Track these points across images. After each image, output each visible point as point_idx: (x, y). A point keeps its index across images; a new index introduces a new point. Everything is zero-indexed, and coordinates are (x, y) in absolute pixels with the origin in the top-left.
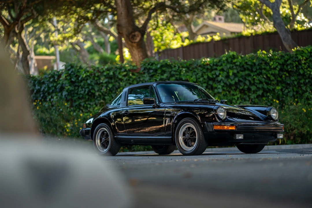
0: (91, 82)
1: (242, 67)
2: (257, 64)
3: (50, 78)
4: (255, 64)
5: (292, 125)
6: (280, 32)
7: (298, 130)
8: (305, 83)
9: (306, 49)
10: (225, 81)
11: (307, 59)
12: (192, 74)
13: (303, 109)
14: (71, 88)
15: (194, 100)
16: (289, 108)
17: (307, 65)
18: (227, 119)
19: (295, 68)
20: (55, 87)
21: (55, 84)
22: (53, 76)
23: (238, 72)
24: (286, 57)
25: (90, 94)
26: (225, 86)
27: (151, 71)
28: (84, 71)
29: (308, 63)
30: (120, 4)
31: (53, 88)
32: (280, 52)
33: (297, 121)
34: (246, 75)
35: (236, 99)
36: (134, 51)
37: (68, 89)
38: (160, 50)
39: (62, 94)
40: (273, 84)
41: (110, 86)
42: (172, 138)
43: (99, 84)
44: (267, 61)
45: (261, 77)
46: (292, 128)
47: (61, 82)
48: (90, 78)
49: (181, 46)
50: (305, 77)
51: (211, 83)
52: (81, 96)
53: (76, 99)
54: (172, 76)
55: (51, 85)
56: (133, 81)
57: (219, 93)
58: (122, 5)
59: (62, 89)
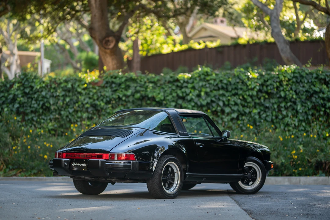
0: (46, 94)
1: (217, 86)
2: (233, 83)
3: (2, 87)
4: (230, 82)
6: (278, 42)
8: (286, 107)
9: (290, 69)
10: (196, 100)
11: (289, 80)
12: (160, 91)
13: (279, 137)
14: (23, 100)
16: (264, 135)
17: (290, 87)
19: (275, 90)
20: (6, 98)
21: (6, 94)
22: (5, 85)
23: (211, 91)
24: (267, 77)
25: (44, 107)
26: (196, 106)
27: (114, 85)
28: (40, 81)
29: (291, 85)
30: (94, 5)
31: (4, 99)
32: (260, 70)
34: (220, 95)
36: (107, 58)
37: (20, 101)
38: (149, 54)
39: (13, 106)
40: (250, 106)
41: (68, 99)
43: (56, 97)
44: (245, 81)
47: (13, 92)
48: (46, 89)
49: (171, 51)
50: (286, 100)
51: (180, 102)
52: (34, 109)
53: (29, 112)
54: (137, 92)
56: (93, 95)
58: (96, 7)
59: (14, 100)
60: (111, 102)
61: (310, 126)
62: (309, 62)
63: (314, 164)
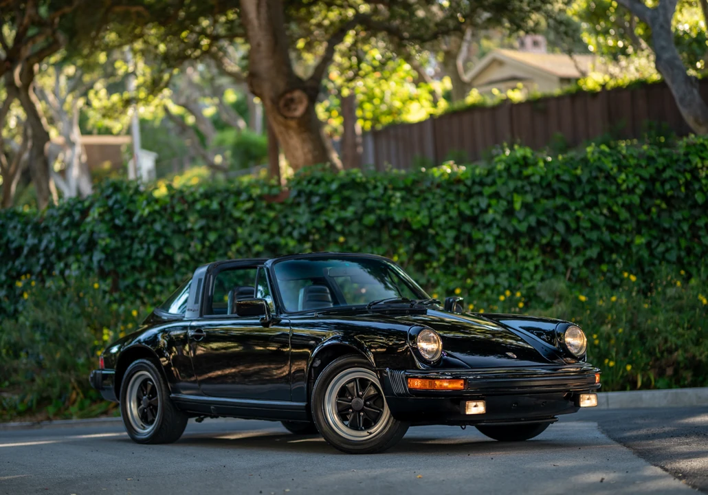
0: (164, 227)
1: (548, 188)
2: (584, 179)
3: (62, 217)
4: (579, 179)
5: (670, 338)
6: (673, 81)
7: (686, 351)
10: (504, 223)
12: (420, 206)
13: (700, 297)
14: (113, 244)
15: (368, 304)
16: (664, 293)
18: (444, 359)
19: (683, 189)
20: (75, 240)
21: (74, 233)
22: (68, 213)
23: (536, 200)
24: (661, 161)
25: (161, 257)
26: (503, 235)
27: (315, 199)
28: (146, 199)
30: (255, 22)
31: (70, 244)
32: (645, 147)
33: (683, 328)
34: (557, 208)
35: (532, 268)
36: (291, 138)
37: (106, 245)
38: (379, 127)
39: (91, 259)
40: (627, 231)
41: (212, 237)
42: (308, 407)
43: (184, 233)
44: (612, 173)
45: (595, 213)
46: (671, 347)
47: (88, 228)
48: (162, 217)
51: (467, 228)
52: (138, 263)
53: (127, 270)
54: (370, 211)
55: (64, 236)
56: (269, 224)
57: (487, 254)
58: (260, 25)
59: (91, 245)
60: (311, 237)
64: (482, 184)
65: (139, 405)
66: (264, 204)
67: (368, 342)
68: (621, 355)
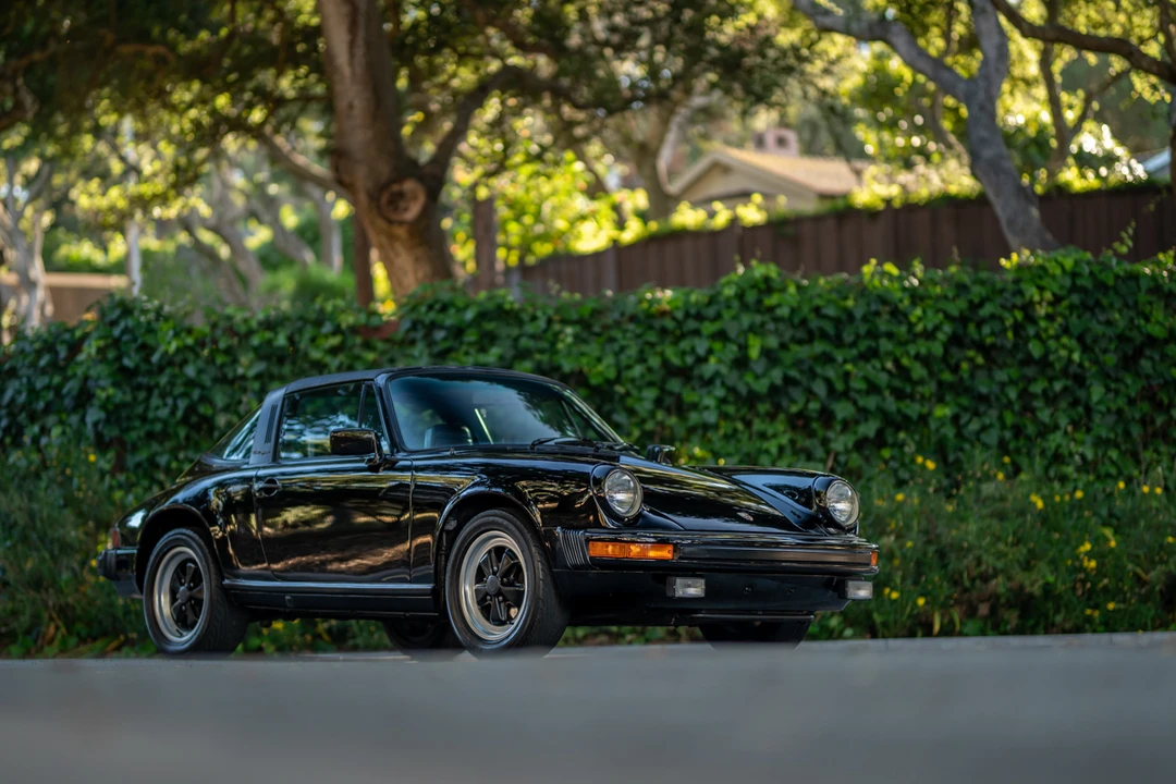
0: (200, 372)
1: (803, 327)
2: (859, 314)
3: (39, 353)
4: (850, 315)
5: (985, 558)
6: (998, 193)
7: (1010, 579)
8: (1051, 394)
9: (1056, 261)
10: (732, 378)
11: (1057, 300)
12: (603, 349)
13: (1033, 497)
14: (119, 396)
15: (530, 443)
16: (978, 491)
17: (1061, 325)
18: (644, 517)
19: (1010, 335)
20: (58, 390)
21: (57, 380)
22: (48, 347)
23: (783, 346)
24: (977, 291)
25: (194, 419)
26: (731, 398)
27: (439, 335)
28: (174, 328)
29: (1065, 317)
31: (51, 395)
32: (953, 269)
33: (1006, 544)
34: (816, 359)
35: (774, 450)
36: (397, 255)
37: (108, 398)
39: (83, 420)
40: (923, 397)
42: (433, 590)
43: (232, 382)
44: (901, 306)
45: (874, 367)
46: (986, 571)
47: (80, 371)
48: (197, 356)
49: (611, 244)
50: (1050, 372)
51: (674, 385)
52: (158, 427)
53: (139, 438)
54: (523, 355)
57: (706, 427)
58: (353, 74)
59: (84, 398)
61: (1138, 462)
62: (1124, 235)
63: (1158, 588)
64: (699, 317)
65: (173, 599)
66: (358, 340)
67: (533, 492)
68: (909, 582)
